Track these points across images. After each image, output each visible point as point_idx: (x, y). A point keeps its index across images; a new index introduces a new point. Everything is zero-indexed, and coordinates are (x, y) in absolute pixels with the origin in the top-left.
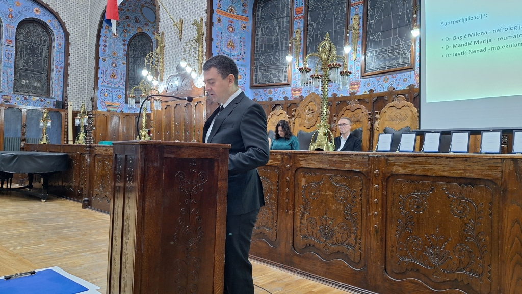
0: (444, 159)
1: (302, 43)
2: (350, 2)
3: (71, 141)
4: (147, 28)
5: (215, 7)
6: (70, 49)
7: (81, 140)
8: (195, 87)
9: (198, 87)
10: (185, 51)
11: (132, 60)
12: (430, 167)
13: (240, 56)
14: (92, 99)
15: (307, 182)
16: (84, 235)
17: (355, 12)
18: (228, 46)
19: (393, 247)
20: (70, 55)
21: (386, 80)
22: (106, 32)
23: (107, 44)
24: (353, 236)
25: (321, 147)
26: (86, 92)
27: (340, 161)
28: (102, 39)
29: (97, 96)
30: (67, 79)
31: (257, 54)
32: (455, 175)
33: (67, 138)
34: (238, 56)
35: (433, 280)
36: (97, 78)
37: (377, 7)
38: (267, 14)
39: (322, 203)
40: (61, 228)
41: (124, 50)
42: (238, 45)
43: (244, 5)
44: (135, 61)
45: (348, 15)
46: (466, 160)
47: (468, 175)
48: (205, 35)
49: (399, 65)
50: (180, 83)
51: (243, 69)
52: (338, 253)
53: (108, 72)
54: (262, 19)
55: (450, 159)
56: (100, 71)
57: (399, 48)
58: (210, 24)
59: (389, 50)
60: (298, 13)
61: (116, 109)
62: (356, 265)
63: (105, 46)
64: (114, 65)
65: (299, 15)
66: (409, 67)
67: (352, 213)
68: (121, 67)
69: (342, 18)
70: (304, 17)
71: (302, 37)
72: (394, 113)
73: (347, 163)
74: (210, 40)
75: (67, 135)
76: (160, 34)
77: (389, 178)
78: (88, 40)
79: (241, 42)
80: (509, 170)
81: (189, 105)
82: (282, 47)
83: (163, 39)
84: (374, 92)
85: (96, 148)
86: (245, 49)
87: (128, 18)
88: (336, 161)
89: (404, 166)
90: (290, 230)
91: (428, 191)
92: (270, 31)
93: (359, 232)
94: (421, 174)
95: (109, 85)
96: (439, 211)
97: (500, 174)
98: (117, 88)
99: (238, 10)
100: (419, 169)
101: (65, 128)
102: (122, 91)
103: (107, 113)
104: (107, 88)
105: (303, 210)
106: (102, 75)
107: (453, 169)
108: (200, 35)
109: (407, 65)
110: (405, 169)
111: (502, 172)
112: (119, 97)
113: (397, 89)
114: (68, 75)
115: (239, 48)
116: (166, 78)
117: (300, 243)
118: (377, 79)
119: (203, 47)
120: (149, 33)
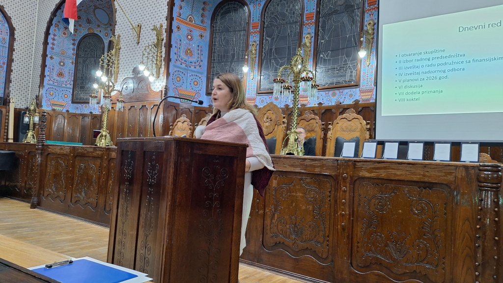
0: (406, 165)
1: (257, 56)
2: (303, 22)
3: (11, 139)
4: (99, 29)
5: (175, 15)
6: (15, 44)
7: (30, 138)
8: (151, 90)
9: (155, 90)
10: (144, 54)
11: (81, 60)
12: (393, 171)
13: (198, 63)
14: (37, 97)
15: (278, 184)
16: (42, 235)
17: (307, 32)
18: (186, 53)
19: (359, 243)
20: (14, 51)
21: (334, 95)
22: (55, 30)
23: (55, 42)
24: (321, 233)
25: (291, 152)
26: (30, 90)
27: (310, 165)
28: (50, 37)
29: (42, 95)
30: (10, 75)
31: (214, 63)
32: (415, 179)
33: (7, 136)
34: (195, 63)
35: (394, 271)
36: (43, 76)
37: (327, 29)
38: (225, 26)
39: (292, 203)
40: (14, 228)
41: (73, 49)
42: (195, 53)
43: (202, 16)
44: (84, 61)
45: (301, 33)
46: (425, 167)
47: (426, 179)
48: (164, 41)
49: (345, 82)
50: (136, 86)
51: (200, 76)
52: (306, 250)
53: (55, 70)
54: (219, 30)
55: (411, 166)
56: (47, 69)
57: (346, 67)
58: (170, 31)
59: (337, 68)
60: (254, 27)
61: (62, 109)
62: (324, 260)
63: (53, 44)
64: (62, 63)
65: (255, 30)
66: (355, 84)
67: (321, 212)
68: (69, 67)
69: (295, 36)
70: (260, 32)
71: (258, 50)
72: (345, 125)
73: (318, 167)
74: (169, 46)
75: (7, 133)
76: (116, 37)
77: (355, 181)
78: (35, 37)
79: (198, 50)
80: (462, 175)
81: (145, 107)
82: (238, 58)
83: (119, 41)
84: (323, 105)
85: (50, 147)
86: (202, 57)
87: (80, 18)
88: (307, 165)
89: (370, 171)
90: (260, 229)
91: (391, 193)
92: (227, 42)
93: (327, 230)
94: (385, 178)
95: (56, 84)
96: (400, 211)
97: (454, 178)
98: (63, 87)
99: (197, 20)
100: (383, 174)
101: (5, 126)
102: (69, 90)
103: (52, 112)
104: (53, 87)
105: (273, 210)
106: (48, 73)
107: (413, 174)
108: (159, 40)
109: (353, 82)
110: (371, 173)
111: (455, 178)
112: (66, 96)
113: (344, 104)
114: (12, 71)
115: (196, 55)
116: (121, 79)
117: (270, 241)
118: (326, 94)
119: (161, 52)
120: (101, 35)
